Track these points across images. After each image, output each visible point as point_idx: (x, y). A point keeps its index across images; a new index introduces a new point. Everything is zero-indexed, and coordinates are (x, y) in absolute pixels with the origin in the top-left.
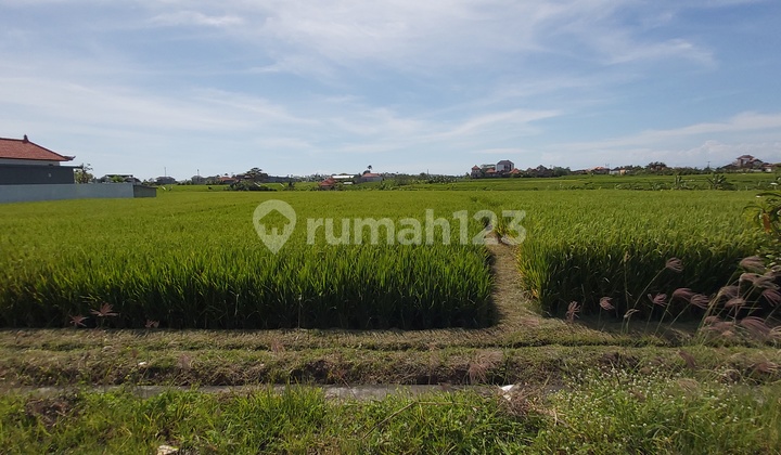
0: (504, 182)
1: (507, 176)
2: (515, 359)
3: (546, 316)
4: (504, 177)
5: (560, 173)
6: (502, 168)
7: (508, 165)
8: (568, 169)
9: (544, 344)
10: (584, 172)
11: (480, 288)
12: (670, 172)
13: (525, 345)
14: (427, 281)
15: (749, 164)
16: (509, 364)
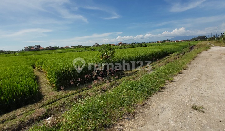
0: (39, 52)
1: (39, 50)
2: (50, 108)
3: (58, 91)
4: (38, 50)
5: (56, 48)
6: (36, 47)
7: (39, 46)
8: (58, 47)
9: (59, 100)
10: (63, 48)
11: (34, 89)
12: (83, 47)
13: (53, 102)
14: (10, 92)
15: (97, 45)
16: (49, 110)
